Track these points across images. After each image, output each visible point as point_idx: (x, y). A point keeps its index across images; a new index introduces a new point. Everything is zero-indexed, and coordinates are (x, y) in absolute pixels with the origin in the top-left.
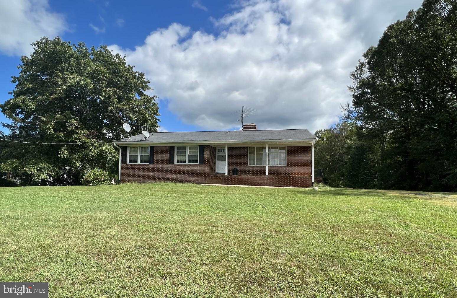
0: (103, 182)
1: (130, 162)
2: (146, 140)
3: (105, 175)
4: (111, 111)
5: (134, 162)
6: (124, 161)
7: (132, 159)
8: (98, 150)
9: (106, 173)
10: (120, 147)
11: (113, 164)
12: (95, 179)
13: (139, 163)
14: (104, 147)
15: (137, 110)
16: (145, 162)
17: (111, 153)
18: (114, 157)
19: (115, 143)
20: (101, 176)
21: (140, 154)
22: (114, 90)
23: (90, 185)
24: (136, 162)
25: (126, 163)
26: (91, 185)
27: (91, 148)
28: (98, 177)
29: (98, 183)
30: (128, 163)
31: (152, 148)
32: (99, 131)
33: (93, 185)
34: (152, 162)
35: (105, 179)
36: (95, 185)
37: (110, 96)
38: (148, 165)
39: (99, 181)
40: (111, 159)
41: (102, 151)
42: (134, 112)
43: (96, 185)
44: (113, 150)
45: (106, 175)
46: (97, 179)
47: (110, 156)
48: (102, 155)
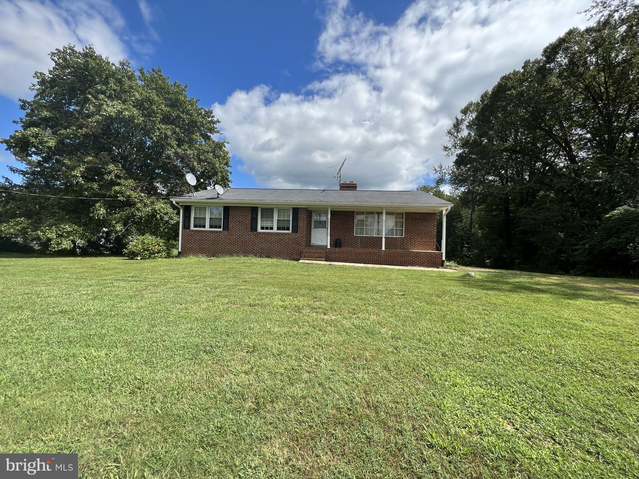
0: (156, 255)
1: (195, 226)
2: (218, 197)
3: (159, 245)
4: (168, 157)
5: (200, 226)
6: (186, 226)
7: (198, 223)
8: (149, 209)
9: (161, 241)
10: (182, 206)
11: (171, 229)
12: (145, 250)
13: (207, 228)
14: (158, 205)
15: (204, 158)
16: (216, 227)
17: (167, 213)
18: (171, 218)
19: (174, 200)
20: (154, 246)
21: (209, 217)
22: (173, 129)
23: (137, 259)
24: (204, 227)
25: (189, 227)
26: (139, 258)
27: (139, 205)
28: (149, 247)
29: (150, 256)
30: (192, 228)
31: (227, 209)
32: (151, 183)
33: (141, 259)
34: (226, 228)
35: (160, 250)
36: (144, 259)
37: (167, 137)
38: (220, 232)
39: (150, 253)
40: (167, 222)
41: (154, 211)
42: (200, 161)
43: (146, 259)
44: (170, 210)
45: (161, 244)
46: (148, 250)
47: (166, 218)
48: (155, 216)
